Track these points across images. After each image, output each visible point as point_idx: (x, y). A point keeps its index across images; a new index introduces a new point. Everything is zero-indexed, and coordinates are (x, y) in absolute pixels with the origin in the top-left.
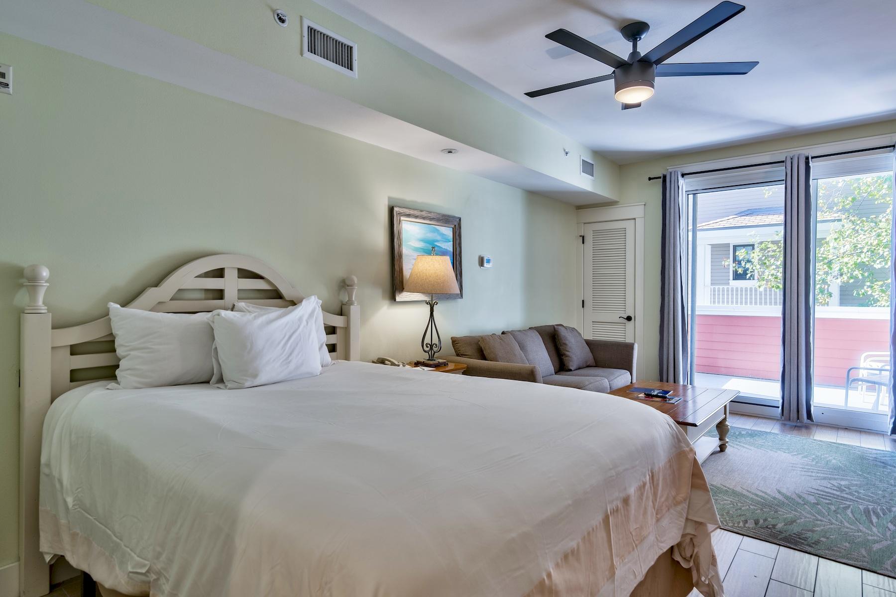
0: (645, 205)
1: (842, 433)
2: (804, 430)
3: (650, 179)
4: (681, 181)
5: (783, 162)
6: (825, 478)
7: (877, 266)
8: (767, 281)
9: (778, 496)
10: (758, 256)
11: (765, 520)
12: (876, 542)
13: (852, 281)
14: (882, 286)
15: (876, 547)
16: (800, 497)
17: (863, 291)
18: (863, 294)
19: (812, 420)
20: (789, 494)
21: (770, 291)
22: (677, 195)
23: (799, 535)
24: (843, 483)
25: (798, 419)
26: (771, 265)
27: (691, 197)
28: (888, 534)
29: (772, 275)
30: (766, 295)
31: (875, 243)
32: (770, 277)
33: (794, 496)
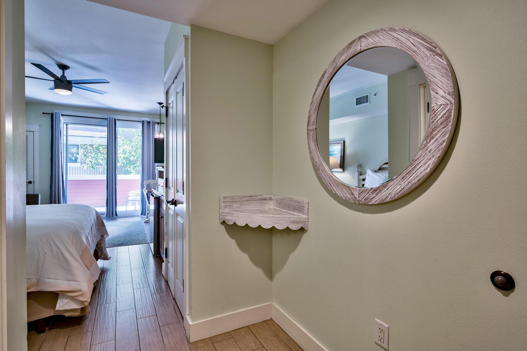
0: (40, 125)
1: (127, 218)
2: (114, 220)
3: (43, 113)
4: (61, 118)
5: (107, 119)
6: (125, 230)
7: (132, 159)
8: (87, 164)
9: (113, 237)
10: (83, 152)
11: (111, 243)
12: (141, 239)
13: (122, 164)
14: (133, 167)
15: (141, 240)
16: (119, 236)
17: (127, 169)
18: (127, 170)
19: (117, 216)
20: (116, 236)
21: (90, 168)
22: (59, 123)
23: (122, 243)
24: (130, 230)
25: (113, 216)
26: (89, 157)
27: (65, 125)
28: (143, 236)
29: (90, 161)
30: (87, 170)
31: (131, 149)
32: (89, 162)
33: (117, 236)
